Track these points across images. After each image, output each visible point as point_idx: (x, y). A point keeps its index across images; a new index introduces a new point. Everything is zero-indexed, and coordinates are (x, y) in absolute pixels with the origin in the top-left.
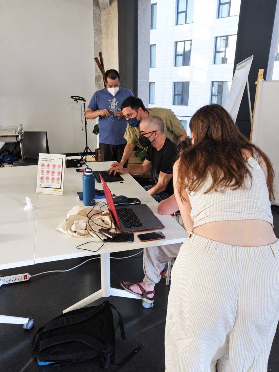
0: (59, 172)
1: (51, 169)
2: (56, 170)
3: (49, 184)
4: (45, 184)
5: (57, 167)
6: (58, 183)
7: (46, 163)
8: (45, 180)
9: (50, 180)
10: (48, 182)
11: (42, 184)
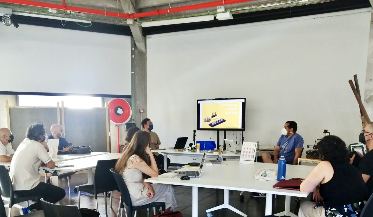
0: (252, 155)
1: (248, 151)
2: (252, 151)
3: (247, 158)
4: (244, 158)
5: (252, 150)
6: (251, 158)
7: (246, 147)
8: (245, 156)
9: (248, 156)
10: (246, 157)
11: (243, 158)
